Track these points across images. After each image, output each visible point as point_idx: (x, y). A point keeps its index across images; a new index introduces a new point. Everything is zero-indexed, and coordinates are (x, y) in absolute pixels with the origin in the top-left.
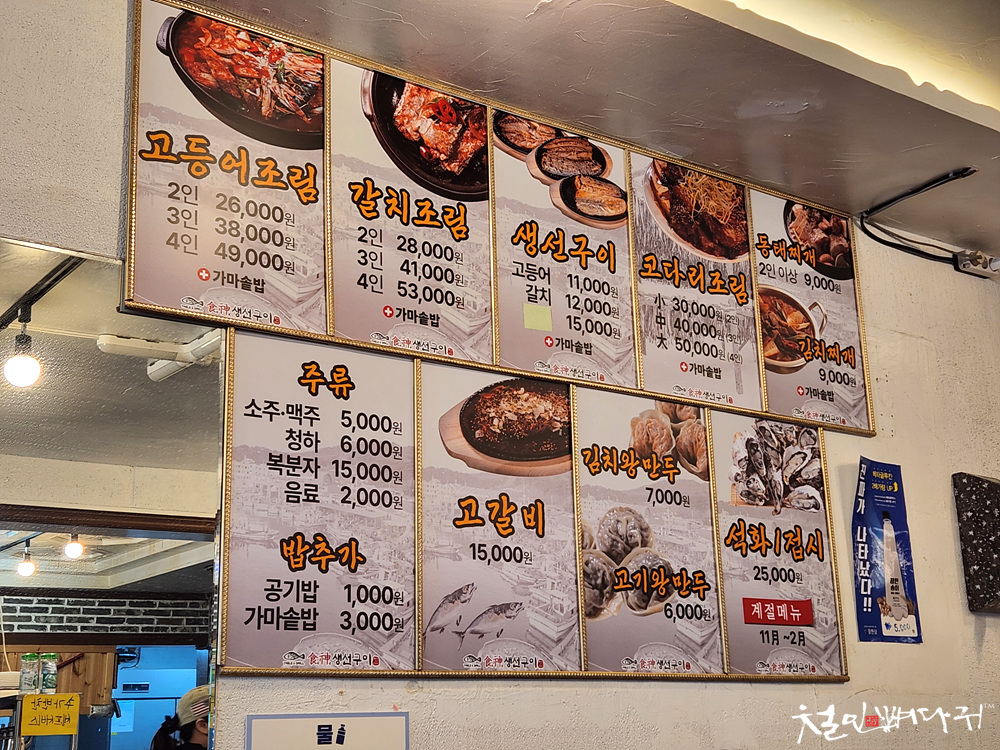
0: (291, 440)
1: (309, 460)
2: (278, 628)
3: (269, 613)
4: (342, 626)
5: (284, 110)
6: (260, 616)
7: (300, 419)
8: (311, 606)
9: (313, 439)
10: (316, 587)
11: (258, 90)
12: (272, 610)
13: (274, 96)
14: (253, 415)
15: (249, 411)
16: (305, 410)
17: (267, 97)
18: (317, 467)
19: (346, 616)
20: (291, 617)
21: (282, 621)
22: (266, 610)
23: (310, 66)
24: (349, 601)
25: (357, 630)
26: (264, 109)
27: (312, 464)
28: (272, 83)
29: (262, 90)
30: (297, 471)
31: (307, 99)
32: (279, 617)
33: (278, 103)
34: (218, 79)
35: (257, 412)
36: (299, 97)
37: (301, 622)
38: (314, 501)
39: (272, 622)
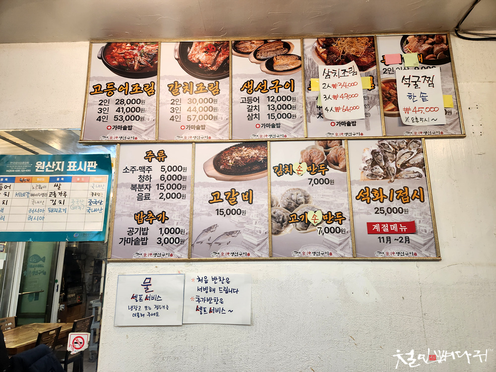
0: (140, 179)
1: (147, 185)
2: (132, 245)
3: (129, 240)
4: (158, 243)
5: (143, 66)
6: (125, 241)
7: (144, 171)
8: (145, 236)
9: (149, 177)
10: (148, 229)
11: (133, 62)
12: (130, 239)
13: (139, 62)
14: (126, 172)
15: (125, 171)
16: (146, 168)
17: (137, 63)
18: (150, 187)
19: (159, 239)
20: (137, 240)
21: (133, 242)
22: (127, 239)
23: (154, 48)
24: (161, 234)
25: (164, 244)
26: (135, 68)
27: (148, 187)
28: (139, 58)
29: (135, 61)
30: (142, 190)
31: (152, 60)
32: (132, 241)
33: (141, 64)
34: (119, 62)
35: (128, 171)
36: (149, 60)
37: (141, 242)
38: (148, 199)
39: (130, 243)
